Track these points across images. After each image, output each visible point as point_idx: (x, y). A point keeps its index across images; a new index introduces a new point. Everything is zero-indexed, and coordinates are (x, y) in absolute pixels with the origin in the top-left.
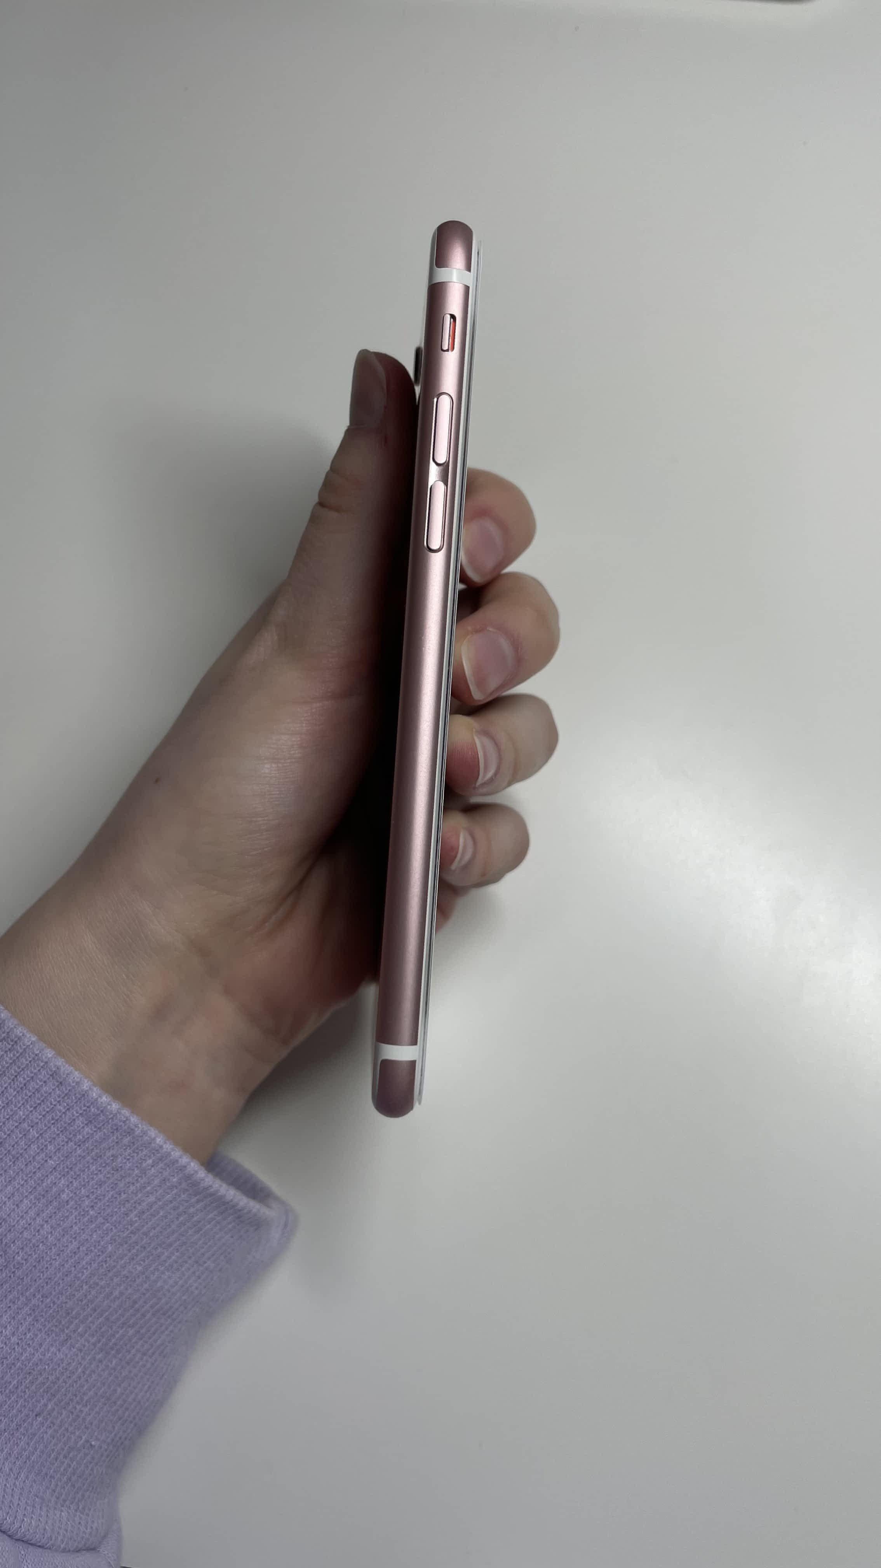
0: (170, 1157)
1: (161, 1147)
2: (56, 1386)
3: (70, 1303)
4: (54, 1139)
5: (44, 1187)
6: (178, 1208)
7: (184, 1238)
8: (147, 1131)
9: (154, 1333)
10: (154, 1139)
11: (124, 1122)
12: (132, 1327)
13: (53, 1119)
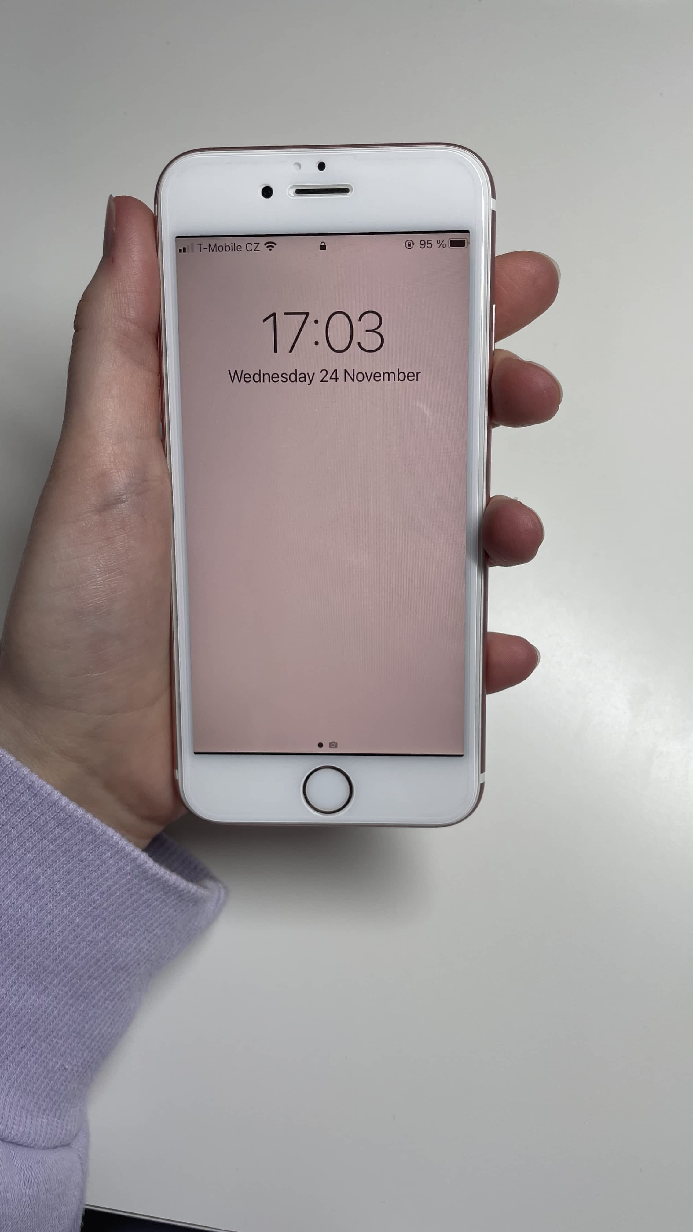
0: (124, 851)
1: (117, 843)
2: (37, 1025)
3: (47, 962)
4: (31, 837)
5: (24, 874)
6: (132, 889)
7: (137, 912)
8: (106, 831)
9: (114, 984)
10: (112, 837)
11: (87, 824)
12: (96, 979)
13: (30, 822)
